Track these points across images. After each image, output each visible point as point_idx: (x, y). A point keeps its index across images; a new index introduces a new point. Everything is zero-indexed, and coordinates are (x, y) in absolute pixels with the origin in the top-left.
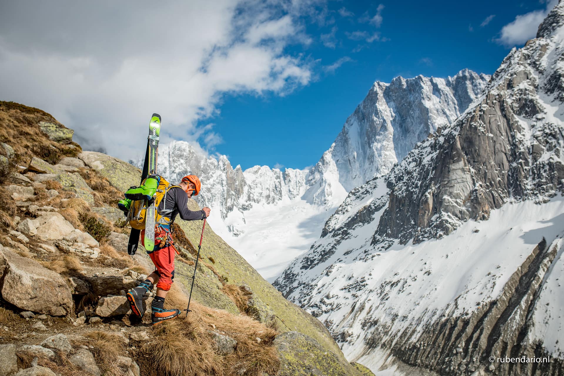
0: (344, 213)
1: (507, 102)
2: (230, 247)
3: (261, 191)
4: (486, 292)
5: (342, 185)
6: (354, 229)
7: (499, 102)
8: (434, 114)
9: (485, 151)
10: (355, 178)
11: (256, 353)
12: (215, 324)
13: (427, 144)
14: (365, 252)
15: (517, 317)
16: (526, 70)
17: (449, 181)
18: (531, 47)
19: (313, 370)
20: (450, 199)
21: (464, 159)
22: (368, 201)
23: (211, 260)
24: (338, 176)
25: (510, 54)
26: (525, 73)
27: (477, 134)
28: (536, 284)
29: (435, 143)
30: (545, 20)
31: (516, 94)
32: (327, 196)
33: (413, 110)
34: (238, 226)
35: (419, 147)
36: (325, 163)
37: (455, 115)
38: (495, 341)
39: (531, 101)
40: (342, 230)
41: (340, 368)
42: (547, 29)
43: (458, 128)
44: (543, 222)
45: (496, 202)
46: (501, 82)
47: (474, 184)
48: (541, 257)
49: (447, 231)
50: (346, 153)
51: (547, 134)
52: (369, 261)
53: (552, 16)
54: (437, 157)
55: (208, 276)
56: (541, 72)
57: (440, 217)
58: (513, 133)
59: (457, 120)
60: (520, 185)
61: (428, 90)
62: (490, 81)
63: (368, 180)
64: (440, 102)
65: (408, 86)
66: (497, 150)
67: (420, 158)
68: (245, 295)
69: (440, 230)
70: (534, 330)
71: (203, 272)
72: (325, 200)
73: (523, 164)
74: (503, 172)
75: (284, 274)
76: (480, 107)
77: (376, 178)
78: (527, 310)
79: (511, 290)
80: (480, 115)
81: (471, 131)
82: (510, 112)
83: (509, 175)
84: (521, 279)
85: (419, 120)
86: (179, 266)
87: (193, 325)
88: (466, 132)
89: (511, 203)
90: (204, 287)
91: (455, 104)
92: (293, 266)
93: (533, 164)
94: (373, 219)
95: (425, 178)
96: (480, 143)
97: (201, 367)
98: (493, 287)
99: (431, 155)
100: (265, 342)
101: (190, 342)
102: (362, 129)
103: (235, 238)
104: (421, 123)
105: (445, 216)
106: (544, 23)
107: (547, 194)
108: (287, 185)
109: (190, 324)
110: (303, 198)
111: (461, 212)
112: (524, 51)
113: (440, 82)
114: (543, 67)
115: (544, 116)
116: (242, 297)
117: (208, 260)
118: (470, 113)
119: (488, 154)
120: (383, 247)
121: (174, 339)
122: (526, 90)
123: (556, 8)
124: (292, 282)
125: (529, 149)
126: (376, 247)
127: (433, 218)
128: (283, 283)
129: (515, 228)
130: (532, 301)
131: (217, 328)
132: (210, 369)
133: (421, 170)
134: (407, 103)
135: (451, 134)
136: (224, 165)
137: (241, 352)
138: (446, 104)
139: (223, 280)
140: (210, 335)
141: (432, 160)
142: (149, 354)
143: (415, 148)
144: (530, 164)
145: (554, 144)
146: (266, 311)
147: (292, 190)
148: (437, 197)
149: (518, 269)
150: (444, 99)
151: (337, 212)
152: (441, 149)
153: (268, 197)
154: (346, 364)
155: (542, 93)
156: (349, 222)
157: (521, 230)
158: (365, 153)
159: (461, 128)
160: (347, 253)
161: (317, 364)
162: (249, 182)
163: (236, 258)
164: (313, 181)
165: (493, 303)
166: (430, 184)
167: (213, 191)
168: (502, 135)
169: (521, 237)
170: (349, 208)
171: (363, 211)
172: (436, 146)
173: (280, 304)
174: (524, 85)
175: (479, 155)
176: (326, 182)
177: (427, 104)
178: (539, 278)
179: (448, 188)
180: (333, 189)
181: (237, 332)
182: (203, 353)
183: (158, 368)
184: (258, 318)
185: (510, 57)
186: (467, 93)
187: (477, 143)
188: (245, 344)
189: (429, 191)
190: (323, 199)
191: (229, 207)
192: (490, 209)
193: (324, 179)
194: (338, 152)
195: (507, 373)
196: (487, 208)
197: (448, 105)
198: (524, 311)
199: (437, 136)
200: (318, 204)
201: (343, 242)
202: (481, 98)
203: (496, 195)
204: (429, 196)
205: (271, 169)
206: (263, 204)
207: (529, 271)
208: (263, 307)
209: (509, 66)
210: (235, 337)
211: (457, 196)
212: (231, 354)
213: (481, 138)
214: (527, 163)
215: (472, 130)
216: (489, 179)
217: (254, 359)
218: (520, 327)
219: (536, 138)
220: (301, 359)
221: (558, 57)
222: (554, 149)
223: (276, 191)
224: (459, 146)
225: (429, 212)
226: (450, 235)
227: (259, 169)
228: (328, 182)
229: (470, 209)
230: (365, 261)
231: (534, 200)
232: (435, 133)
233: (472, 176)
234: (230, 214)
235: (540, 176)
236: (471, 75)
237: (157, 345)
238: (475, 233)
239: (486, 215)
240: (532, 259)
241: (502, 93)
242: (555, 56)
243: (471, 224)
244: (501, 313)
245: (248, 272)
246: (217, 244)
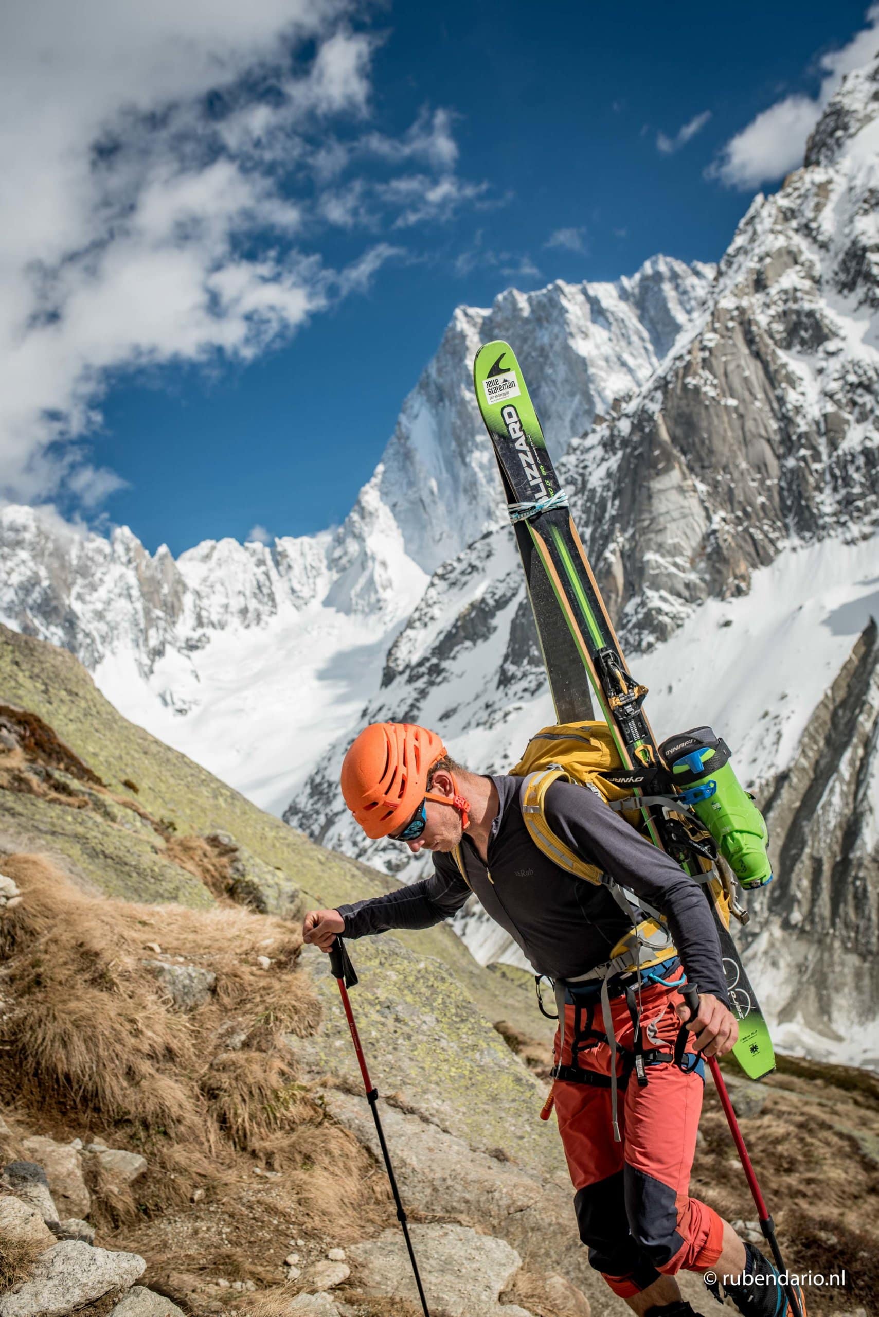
0: (426, 625)
1: (757, 323)
2: (169, 749)
3: (225, 601)
4: (763, 756)
5: (414, 560)
6: (454, 658)
7: (741, 323)
8: (601, 369)
9: (724, 439)
10: (440, 540)
11: (263, 992)
12: (159, 941)
13: (592, 440)
14: (487, 706)
15: (837, 800)
16: (789, 245)
17: (653, 520)
18: (796, 189)
19: (399, 1008)
20: (661, 560)
21: (680, 463)
22: (478, 590)
23: (129, 785)
24: (402, 540)
25: (751, 212)
26: (790, 252)
27: (700, 402)
28: (867, 720)
29: (612, 435)
30: (819, 124)
31: (775, 303)
32: (380, 590)
33: (552, 365)
34: (183, 690)
35: (575, 449)
36: (366, 515)
37: (648, 366)
38: (796, 858)
39: (811, 314)
40: (428, 664)
41: (458, 992)
42: (824, 144)
43: (659, 395)
44: (866, 583)
45: (761, 552)
46: (740, 278)
47: (709, 518)
48: (870, 660)
49: (662, 633)
50: (411, 484)
51: (851, 385)
52: (499, 727)
53: (832, 113)
54: (620, 467)
55: (128, 826)
56: (824, 246)
57: (643, 604)
58: (779, 392)
59: (654, 378)
60: (808, 507)
61: (579, 313)
62: (716, 279)
63: (470, 541)
64: (610, 340)
65: (533, 311)
66: (748, 434)
67: (582, 475)
68: (221, 854)
69: (646, 632)
70: (874, 820)
71: (113, 819)
72: (378, 601)
73: (809, 460)
74: (769, 482)
75: (309, 786)
76: (701, 341)
77: (488, 535)
78: (854, 781)
79: (816, 742)
80: (704, 360)
81: (687, 398)
82: (767, 346)
83: (781, 489)
84: (834, 715)
85: (568, 388)
86: (53, 814)
87: (107, 955)
88: (676, 400)
89: (794, 549)
90: (121, 854)
91: (642, 339)
92: (325, 763)
93: (830, 456)
94: (495, 628)
95: (599, 519)
96: (710, 423)
97: (139, 1051)
98: (777, 742)
99: (605, 466)
100: (280, 965)
101: (104, 996)
102: (440, 424)
103: (180, 718)
104: (572, 394)
105: (654, 598)
106: (817, 132)
107: (867, 519)
108: (285, 579)
109: (97, 954)
110: (327, 603)
111: (687, 586)
112: (781, 200)
113: (605, 292)
114: (827, 234)
115: (841, 344)
116: (215, 860)
117: (121, 788)
118: (680, 358)
119: (731, 445)
120: (525, 690)
121: (66, 997)
122: (796, 290)
123: (838, 94)
124: (328, 802)
125: (817, 423)
126: (511, 693)
127: (629, 608)
128: (309, 807)
129: (809, 605)
130: (862, 760)
131: (165, 950)
132: (160, 1050)
133: (587, 501)
134: (535, 350)
135: (644, 410)
136: (128, 550)
137: (229, 995)
138: (623, 343)
139: (165, 828)
140: (149, 971)
141: (609, 475)
142: (12, 1043)
143: (568, 454)
144: (825, 457)
145: (868, 407)
146: (277, 884)
147: (297, 587)
148: (630, 557)
149: (826, 696)
150: (618, 332)
151: (410, 625)
152: (627, 446)
153: (244, 611)
154: (476, 971)
155: (830, 291)
156: (442, 643)
157: (822, 608)
158: (455, 478)
159: (665, 392)
160: (446, 716)
161: (406, 992)
162: (192, 582)
163: (187, 770)
164: (344, 561)
165: (782, 778)
166: (611, 531)
167: (110, 616)
168: (756, 399)
169: (826, 622)
170: (436, 611)
171: (469, 614)
172: (613, 442)
173: (306, 861)
174: (791, 279)
175: (711, 452)
176: (374, 558)
177: (582, 347)
178: (872, 707)
179: (652, 536)
180: (393, 572)
181: (213, 951)
182: (139, 1016)
183: (36, 1069)
184: (259, 906)
185: (753, 218)
186: (667, 311)
187: (704, 424)
188: (235, 976)
189: (612, 546)
190: (373, 599)
191: (154, 649)
192: (751, 570)
193: (369, 552)
194: (393, 485)
195: (828, 923)
196: (742, 568)
197: (629, 343)
198: (849, 784)
199: (614, 419)
200: (363, 612)
201: (434, 691)
202: (701, 319)
203: (759, 536)
204: (612, 559)
205: (242, 544)
206: (236, 630)
207: (849, 694)
208: (269, 877)
209: (752, 240)
210: (210, 965)
211: (675, 551)
212: (207, 1006)
213: (712, 410)
214: (817, 457)
215: (690, 395)
216: (740, 502)
217: (260, 1009)
218: (844, 820)
219: (830, 396)
220: (367, 989)
221: (856, 208)
222: (871, 418)
223: (260, 596)
224: (664, 435)
225: (617, 595)
226: (671, 642)
227: (213, 548)
228: (379, 557)
229: (707, 577)
230: (490, 728)
231: (841, 538)
232: (608, 413)
233: (702, 501)
234: (159, 664)
235: (847, 481)
236: (672, 270)
237: (25, 1018)
238: (725, 629)
239: (743, 585)
240: (852, 667)
241: (745, 303)
242: (849, 206)
243: (714, 608)
244: (800, 797)
245: (221, 801)
246: (138, 744)
